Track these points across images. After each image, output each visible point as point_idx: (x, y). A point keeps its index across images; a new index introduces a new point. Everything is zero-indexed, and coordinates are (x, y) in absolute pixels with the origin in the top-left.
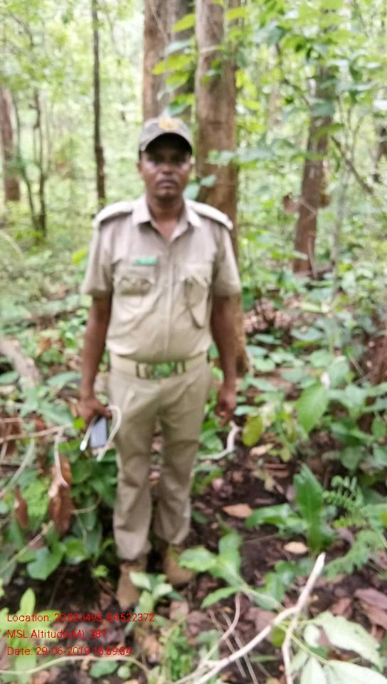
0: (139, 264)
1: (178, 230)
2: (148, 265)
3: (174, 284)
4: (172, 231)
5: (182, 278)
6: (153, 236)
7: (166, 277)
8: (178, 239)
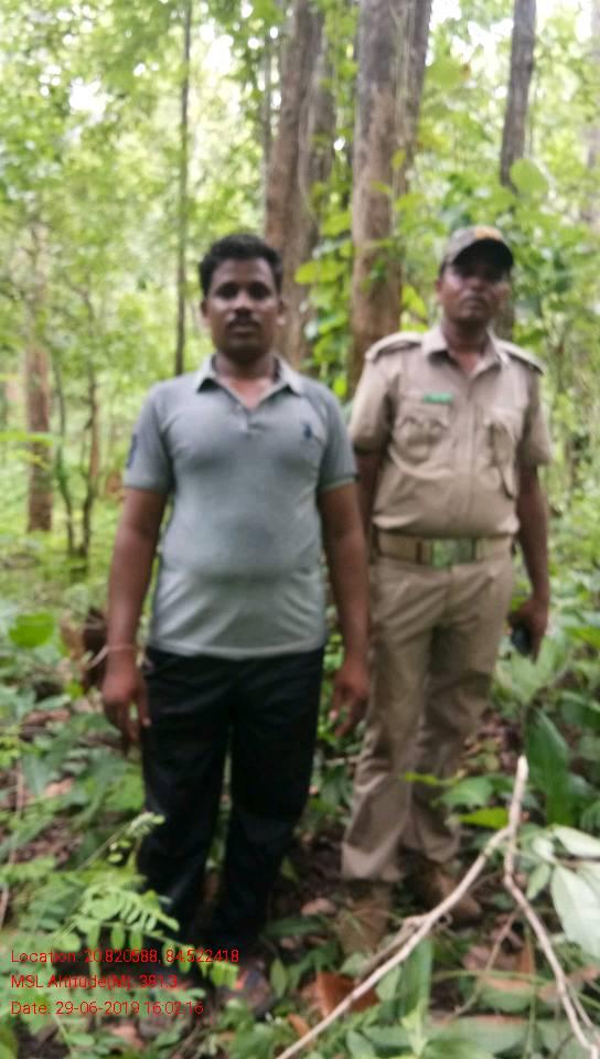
0: (428, 400)
1: (482, 365)
2: (440, 403)
3: (476, 428)
4: (473, 365)
5: (487, 422)
6: (447, 368)
7: (465, 420)
8: (482, 375)
